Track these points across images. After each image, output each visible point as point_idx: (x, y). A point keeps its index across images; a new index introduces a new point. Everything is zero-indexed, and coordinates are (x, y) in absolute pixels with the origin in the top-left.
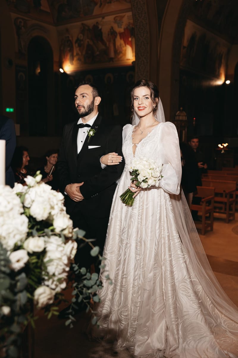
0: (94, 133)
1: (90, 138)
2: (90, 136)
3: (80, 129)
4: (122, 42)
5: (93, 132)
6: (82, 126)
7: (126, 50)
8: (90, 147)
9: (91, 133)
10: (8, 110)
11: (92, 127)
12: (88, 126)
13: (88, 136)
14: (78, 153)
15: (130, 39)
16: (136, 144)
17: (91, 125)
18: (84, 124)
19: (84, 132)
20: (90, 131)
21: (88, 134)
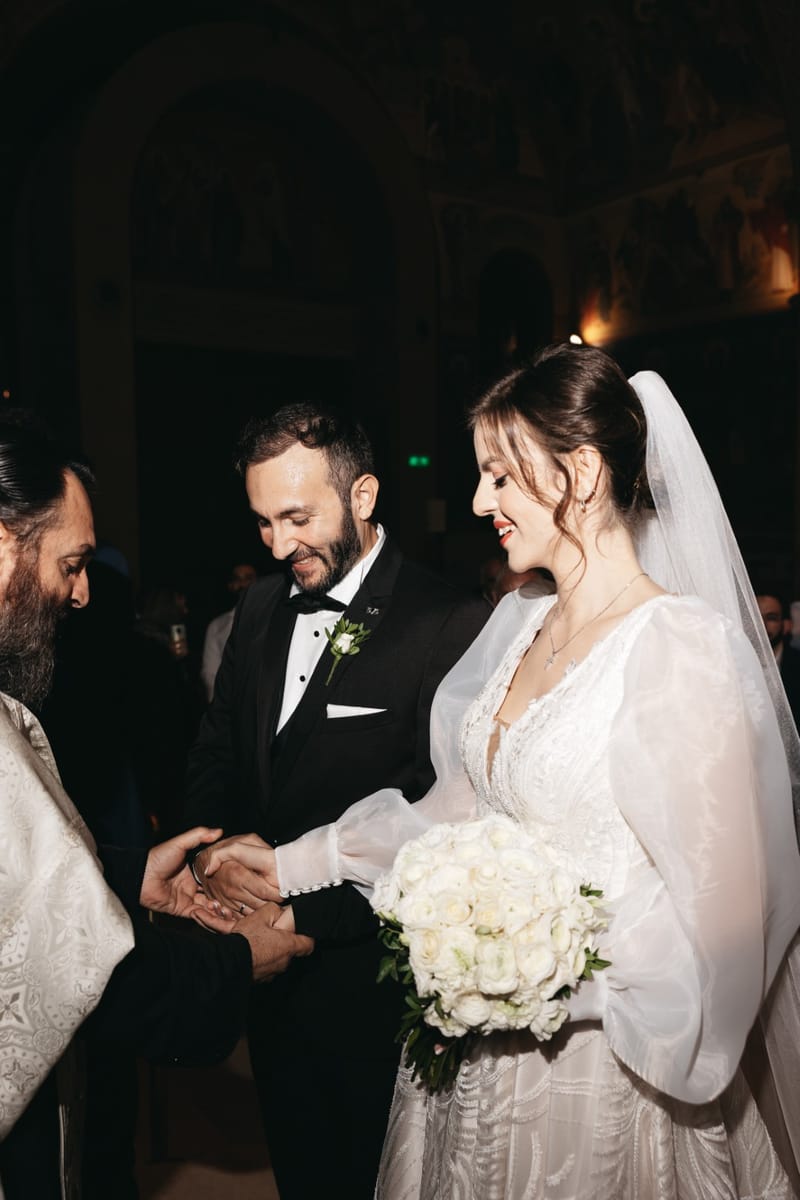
1: (336, 663)
2: (339, 657)
3: (301, 617)
4: (759, 239)
5: (352, 637)
7: (770, 265)
8: (335, 711)
9: (345, 643)
10: (414, 461)
11: (352, 612)
12: (335, 606)
13: (328, 655)
15: (785, 229)
16: (503, 728)
17: (346, 600)
19: (316, 635)
20: (339, 629)
21: (329, 645)
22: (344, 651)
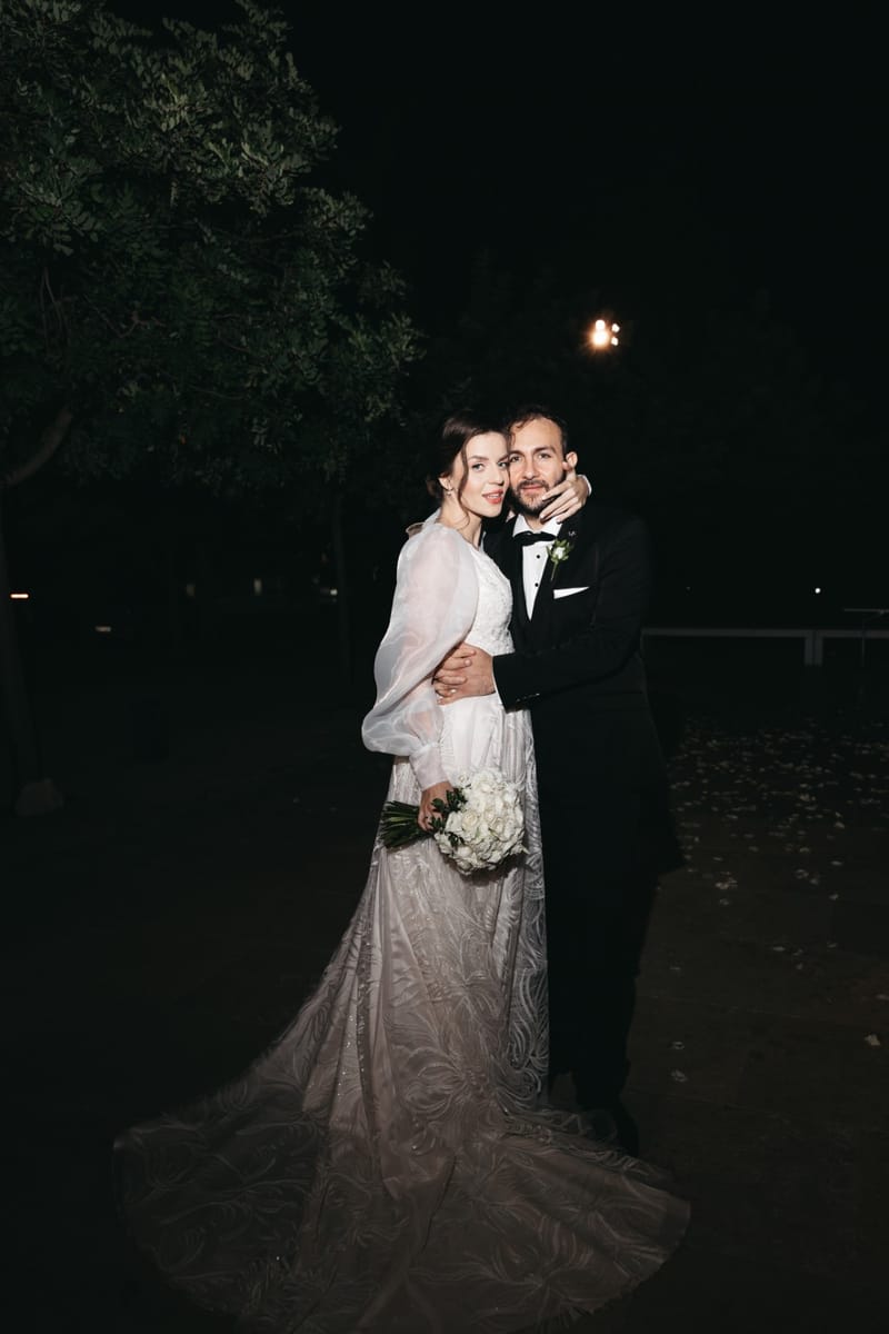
0: (567, 553)
2: (556, 562)
3: (525, 549)
5: (562, 550)
6: (530, 539)
8: (559, 594)
9: (560, 553)
11: (559, 539)
12: (545, 537)
13: (549, 563)
14: (530, 615)
17: (556, 534)
18: (535, 532)
19: (538, 557)
20: (555, 546)
21: (550, 557)
22: (560, 557)
